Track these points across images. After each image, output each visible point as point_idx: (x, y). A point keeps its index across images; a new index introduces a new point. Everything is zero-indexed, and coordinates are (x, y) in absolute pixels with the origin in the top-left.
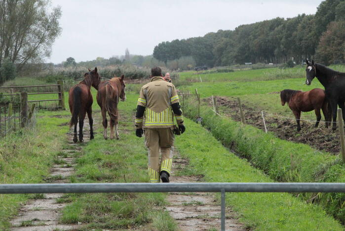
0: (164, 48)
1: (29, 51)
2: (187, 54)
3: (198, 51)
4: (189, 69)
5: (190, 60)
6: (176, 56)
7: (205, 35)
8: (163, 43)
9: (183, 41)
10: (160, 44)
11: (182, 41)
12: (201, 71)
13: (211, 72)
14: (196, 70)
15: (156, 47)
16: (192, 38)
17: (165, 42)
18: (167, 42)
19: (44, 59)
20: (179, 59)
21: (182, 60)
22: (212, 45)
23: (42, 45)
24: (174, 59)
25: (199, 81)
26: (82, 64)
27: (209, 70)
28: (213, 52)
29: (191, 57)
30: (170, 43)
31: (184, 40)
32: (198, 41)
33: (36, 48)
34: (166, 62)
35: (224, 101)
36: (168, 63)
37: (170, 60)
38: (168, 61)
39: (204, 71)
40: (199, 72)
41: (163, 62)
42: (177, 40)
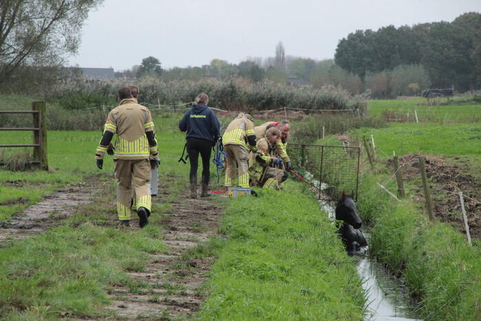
0: (360, 45)
1: (29, 37)
2: (413, 59)
3: (437, 54)
4: (412, 93)
5: (418, 72)
6: (386, 63)
7: (457, 19)
8: (359, 34)
9: (404, 31)
10: (351, 36)
11: (402, 29)
12: (437, 99)
13: (460, 103)
14: (427, 95)
15: (343, 42)
16: (427, 25)
17: (364, 31)
18: (368, 31)
19: (61, 56)
20: (392, 69)
21: (400, 73)
22: (471, 41)
23: (60, 25)
24: (382, 69)
25: (412, 120)
26: (177, 72)
27: (456, 98)
28: (471, 56)
29: (421, 66)
30: (375, 34)
31: (407, 28)
32: (439, 30)
33: (45, 31)
34: (362, 75)
35: (430, 166)
36: (367, 78)
37: (373, 71)
38: (367, 72)
39: (444, 100)
40: (432, 100)
41: (357, 76)
42: (391, 28)
